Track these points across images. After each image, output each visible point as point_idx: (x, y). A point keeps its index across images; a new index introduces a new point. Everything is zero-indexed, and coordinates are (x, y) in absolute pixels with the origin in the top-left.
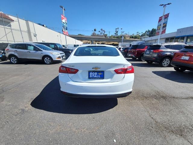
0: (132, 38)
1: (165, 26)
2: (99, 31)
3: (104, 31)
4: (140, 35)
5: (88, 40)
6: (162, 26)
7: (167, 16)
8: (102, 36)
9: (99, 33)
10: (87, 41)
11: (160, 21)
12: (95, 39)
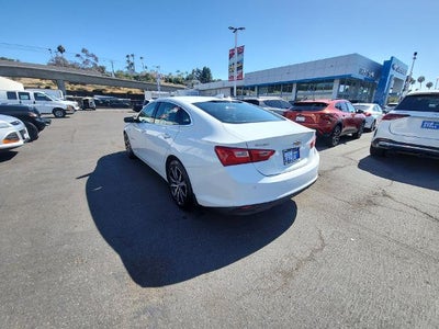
0: (171, 81)
1: (240, 68)
2: (78, 56)
3: (93, 56)
4: (185, 77)
5: (42, 79)
6: (236, 66)
7: (241, 51)
8: (91, 69)
9: (79, 61)
10: (38, 81)
11: (231, 56)
12: (68, 77)
